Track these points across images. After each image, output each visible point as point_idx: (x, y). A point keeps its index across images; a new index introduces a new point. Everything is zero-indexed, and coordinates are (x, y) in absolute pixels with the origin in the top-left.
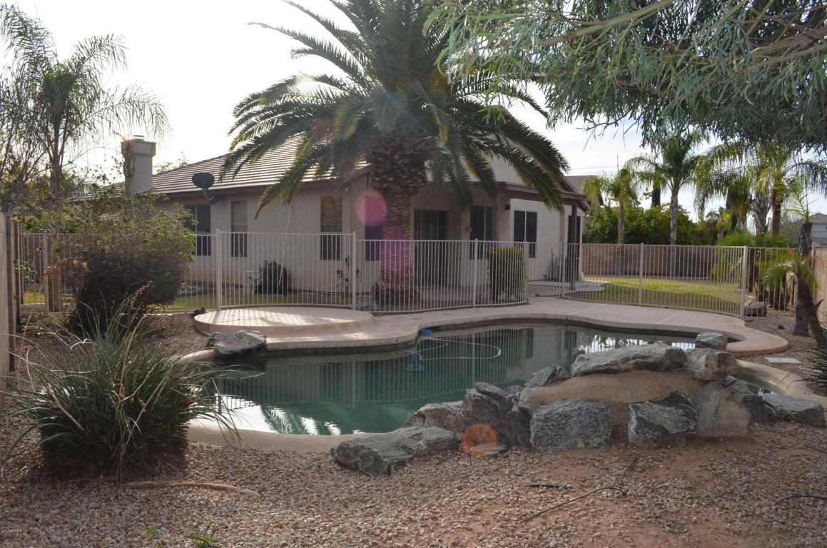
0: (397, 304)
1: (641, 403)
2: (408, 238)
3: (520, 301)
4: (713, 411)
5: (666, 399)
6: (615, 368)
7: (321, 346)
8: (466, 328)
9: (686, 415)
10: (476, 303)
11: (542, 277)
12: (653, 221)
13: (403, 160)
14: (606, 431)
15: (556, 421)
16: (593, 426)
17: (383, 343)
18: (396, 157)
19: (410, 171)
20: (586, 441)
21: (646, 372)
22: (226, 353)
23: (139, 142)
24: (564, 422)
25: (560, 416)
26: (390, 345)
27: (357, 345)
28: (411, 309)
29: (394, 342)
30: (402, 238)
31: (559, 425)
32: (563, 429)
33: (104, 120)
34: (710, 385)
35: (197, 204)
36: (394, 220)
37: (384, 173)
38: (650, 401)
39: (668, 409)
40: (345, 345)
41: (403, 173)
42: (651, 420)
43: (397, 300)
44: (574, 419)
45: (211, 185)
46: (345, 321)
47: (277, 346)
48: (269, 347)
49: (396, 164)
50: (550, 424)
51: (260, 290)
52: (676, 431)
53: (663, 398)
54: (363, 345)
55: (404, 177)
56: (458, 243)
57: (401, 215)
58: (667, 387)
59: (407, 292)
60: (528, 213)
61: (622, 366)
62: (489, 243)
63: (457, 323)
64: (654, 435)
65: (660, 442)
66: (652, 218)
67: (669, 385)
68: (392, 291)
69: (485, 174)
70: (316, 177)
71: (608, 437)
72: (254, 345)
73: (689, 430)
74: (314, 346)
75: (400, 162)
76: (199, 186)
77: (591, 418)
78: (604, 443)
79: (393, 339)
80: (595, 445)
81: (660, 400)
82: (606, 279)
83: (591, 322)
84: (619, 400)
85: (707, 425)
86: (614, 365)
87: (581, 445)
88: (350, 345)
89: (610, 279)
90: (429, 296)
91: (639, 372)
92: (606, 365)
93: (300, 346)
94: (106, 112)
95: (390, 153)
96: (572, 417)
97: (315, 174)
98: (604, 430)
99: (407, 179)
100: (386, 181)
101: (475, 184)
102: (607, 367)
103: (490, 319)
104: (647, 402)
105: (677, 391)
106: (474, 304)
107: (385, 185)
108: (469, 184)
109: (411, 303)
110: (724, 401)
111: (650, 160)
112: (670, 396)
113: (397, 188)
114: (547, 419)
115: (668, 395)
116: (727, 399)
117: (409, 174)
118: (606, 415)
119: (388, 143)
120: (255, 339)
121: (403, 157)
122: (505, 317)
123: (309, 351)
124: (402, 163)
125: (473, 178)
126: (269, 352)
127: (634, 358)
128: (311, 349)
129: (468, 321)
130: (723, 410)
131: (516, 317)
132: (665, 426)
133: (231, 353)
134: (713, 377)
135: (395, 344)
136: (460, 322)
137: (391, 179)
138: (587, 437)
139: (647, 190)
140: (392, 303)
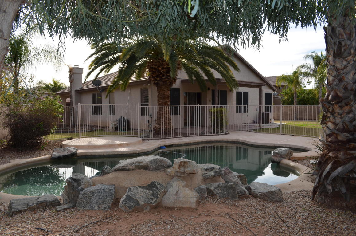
0: (163, 135)
1: (133, 187)
2: (168, 105)
3: (224, 133)
4: (175, 193)
5: (149, 185)
6: (127, 168)
7: (103, 154)
8: (187, 145)
9: (152, 195)
10: (199, 134)
11: (252, 122)
12: (310, 95)
13: (163, 70)
14: (110, 201)
15: (88, 195)
16: (104, 199)
17: (131, 152)
18: (160, 69)
19: (166, 75)
20: (99, 206)
21: (142, 170)
22: (55, 157)
23: (76, 68)
24: (92, 195)
25: (91, 192)
26: (136, 154)
27: (119, 154)
28: (169, 137)
29: (137, 152)
30: (165, 105)
31: (89, 197)
32: (90, 199)
33: (35, 59)
34: (175, 178)
35: (97, 93)
36: (161, 97)
37: (156, 76)
38: (138, 186)
39: (145, 191)
40: (113, 154)
41: (163, 75)
42: (133, 197)
43: (163, 133)
44: (96, 194)
45: (100, 85)
46: (122, 142)
47: (82, 154)
48: (78, 154)
49: (160, 72)
50: (85, 196)
51: (117, 129)
52: (143, 203)
53: (147, 185)
54: (122, 154)
55: (164, 78)
56: (205, 106)
57: (164, 95)
58: (149, 179)
59: (167, 129)
60: (244, 93)
61: (130, 167)
62: (213, 106)
63: (182, 143)
64: (131, 205)
65: (133, 209)
66: (310, 93)
67: (150, 178)
68: (160, 129)
69: (210, 75)
70: (137, 80)
71: (110, 204)
72: (69, 153)
73: (151, 203)
74: (99, 154)
75: (162, 71)
76: (95, 86)
77: (104, 194)
78: (107, 208)
79: (137, 151)
80: (103, 208)
81: (145, 185)
82: (284, 122)
83: (247, 143)
84: (124, 185)
85: (171, 200)
86: (126, 166)
87: (96, 208)
88: (116, 154)
89: (286, 122)
90: (183, 131)
91: (140, 170)
92: (123, 166)
93: (93, 154)
94: (36, 56)
95: (157, 67)
96: (96, 193)
97: (136, 78)
98: (108, 201)
99: (165, 78)
100: (157, 80)
101: (206, 80)
102: (123, 168)
103: (200, 141)
104: (137, 187)
105: (154, 182)
106: (198, 135)
107: (156, 82)
108: (204, 80)
109: (169, 134)
110: (182, 187)
111: (308, 66)
112: (151, 184)
113: (161, 83)
114: (84, 193)
115: (149, 184)
116: (184, 186)
117: (166, 76)
118: (111, 193)
119: (156, 63)
120: (71, 151)
121: (163, 68)
122: (208, 140)
123: (97, 156)
124: (163, 71)
125: (205, 77)
126: (79, 156)
127: (136, 163)
128: (98, 155)
129: (188, 142)
130: (181, 192)
131: (214, 140)
132: (139, 200)
133: (58, 157)
134: (175, 174)
135: (138, 153)
136: (183, 143)
137: (158, 79)
138: (100, 204)
139: (309, 81)
140: (160, 134)
